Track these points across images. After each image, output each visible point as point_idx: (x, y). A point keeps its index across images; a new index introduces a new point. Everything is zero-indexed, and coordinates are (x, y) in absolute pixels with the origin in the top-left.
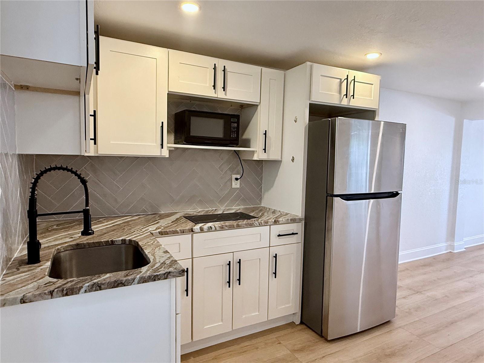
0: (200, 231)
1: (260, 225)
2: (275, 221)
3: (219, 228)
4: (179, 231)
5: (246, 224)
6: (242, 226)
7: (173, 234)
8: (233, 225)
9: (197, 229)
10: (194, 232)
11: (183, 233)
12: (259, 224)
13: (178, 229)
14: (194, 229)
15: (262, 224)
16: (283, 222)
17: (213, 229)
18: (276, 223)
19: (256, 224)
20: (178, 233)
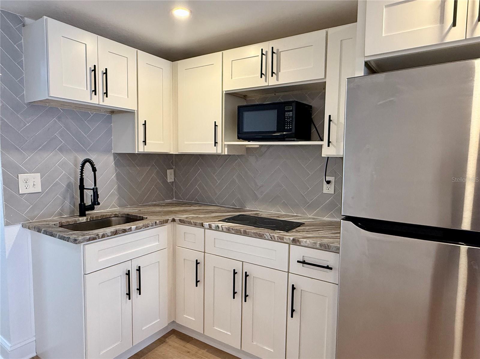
0: (208, 227)
1: (272, 239)
2: (293, 239)
3: (226, 229)
4: (192, 222)
5: (254, 233)
6: (250, 234)
7: (189, 224)
8: (240, 230)
9: (206, 225)
10: (203, 227)
11: (196, 225)
12: (271, 237)
13: (192, 221)
14: (204, 224)
15: (275, 238)
16: (306, 245)
17: (221, 229)
18: (295, 243)
19: (267, 237)
20: (192, 224)
